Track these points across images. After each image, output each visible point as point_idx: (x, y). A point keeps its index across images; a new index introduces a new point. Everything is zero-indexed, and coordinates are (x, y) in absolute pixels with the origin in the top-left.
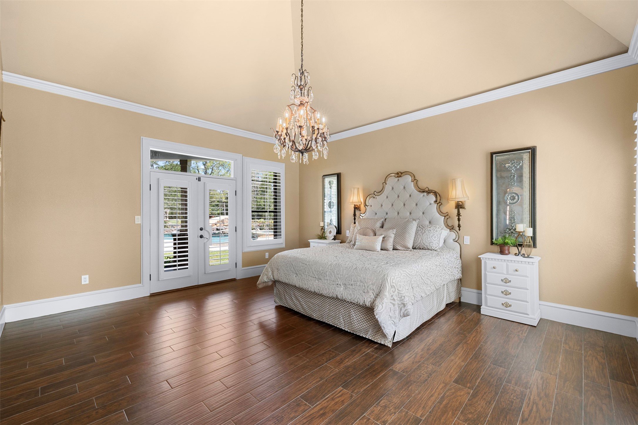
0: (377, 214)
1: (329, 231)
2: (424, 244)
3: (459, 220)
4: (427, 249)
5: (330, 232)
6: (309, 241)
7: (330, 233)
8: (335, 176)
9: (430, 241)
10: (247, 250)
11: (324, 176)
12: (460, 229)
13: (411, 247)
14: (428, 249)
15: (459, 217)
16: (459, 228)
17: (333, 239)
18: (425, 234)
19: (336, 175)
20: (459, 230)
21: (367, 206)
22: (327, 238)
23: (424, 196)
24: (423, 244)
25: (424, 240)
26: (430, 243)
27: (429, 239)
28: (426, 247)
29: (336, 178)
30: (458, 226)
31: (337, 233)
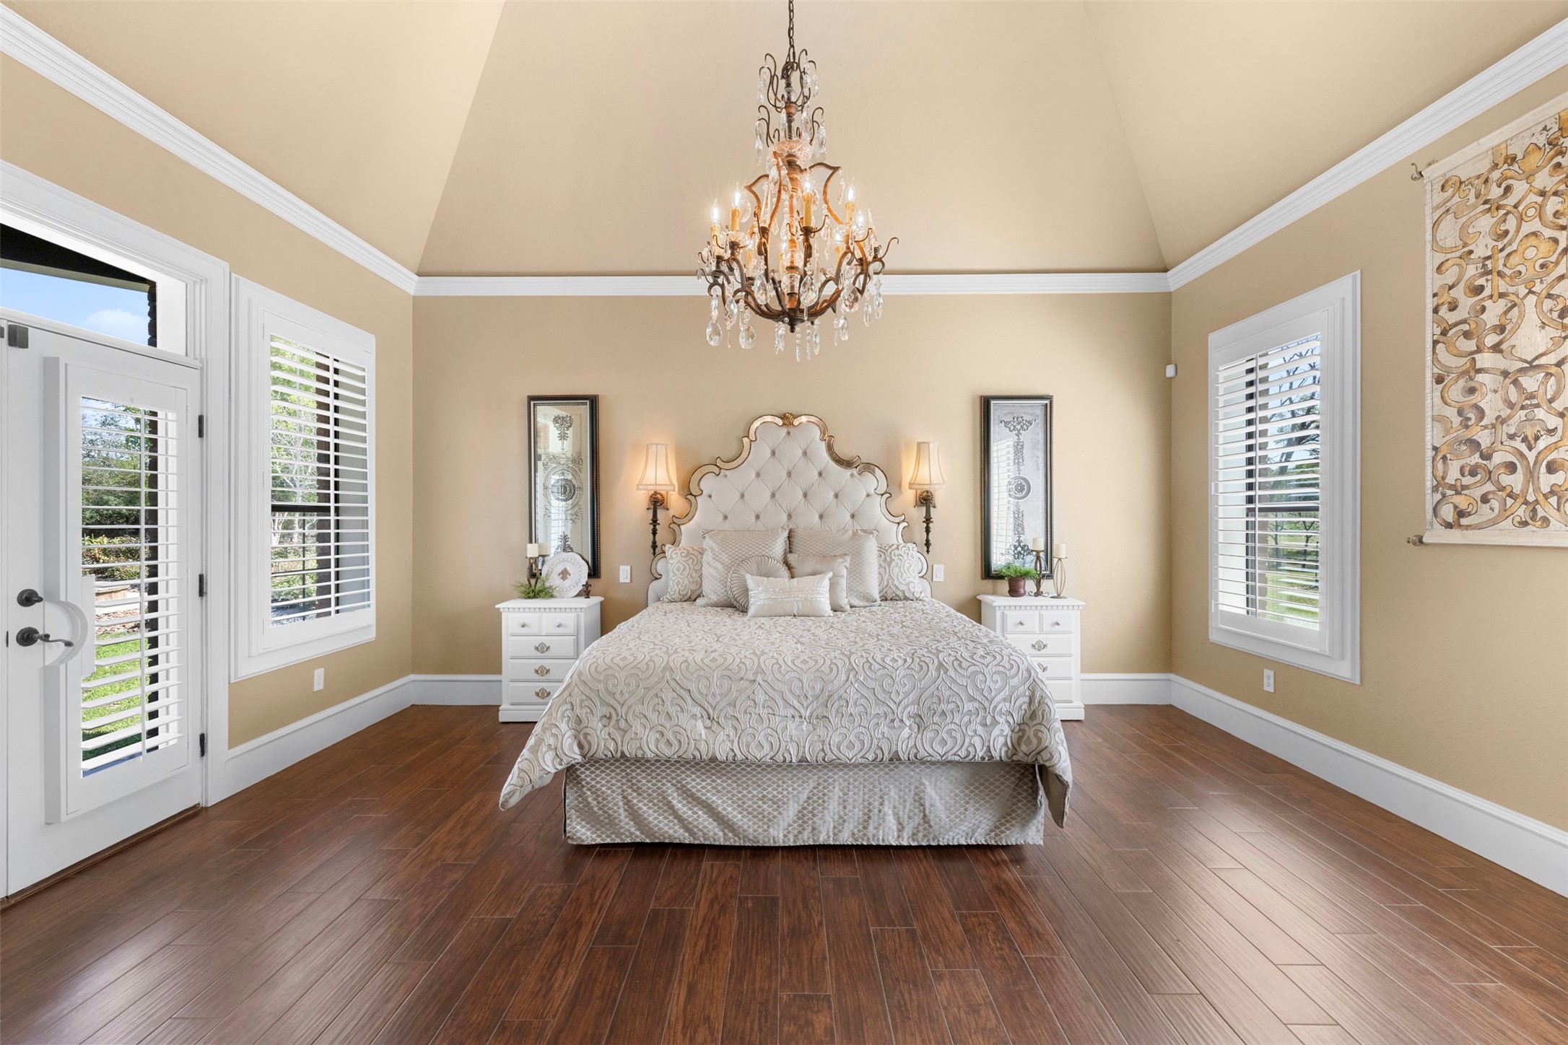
0: (729, 517)
1: (560, 569)
2: (897, 588)
3: (928, 530)
4: (902, 598)
5: (562, 573)
6: (497, 606)
7: (564, 578)
8: (583, 404)
9: (907, 580)
10: (248, 669)
11: (531, 398)
12: (930, 549)
13: (877, 596)
14: (906, 599)
15: (928, 524)
16: (928, 548)
17: (579, 595)
18: (893, 564)
19: (588, 402)
20: (928, 551)
21: (695, 496)
22: (555, 594)
23: (852, 475)
24: (894, 589)
25: (896, 580)
26: (908, 584)
27: (905, 576)
28: (900, 593)
29: (587, 408)
30: (926, 545)
31: (590, 576)
